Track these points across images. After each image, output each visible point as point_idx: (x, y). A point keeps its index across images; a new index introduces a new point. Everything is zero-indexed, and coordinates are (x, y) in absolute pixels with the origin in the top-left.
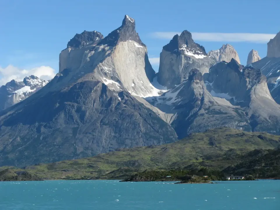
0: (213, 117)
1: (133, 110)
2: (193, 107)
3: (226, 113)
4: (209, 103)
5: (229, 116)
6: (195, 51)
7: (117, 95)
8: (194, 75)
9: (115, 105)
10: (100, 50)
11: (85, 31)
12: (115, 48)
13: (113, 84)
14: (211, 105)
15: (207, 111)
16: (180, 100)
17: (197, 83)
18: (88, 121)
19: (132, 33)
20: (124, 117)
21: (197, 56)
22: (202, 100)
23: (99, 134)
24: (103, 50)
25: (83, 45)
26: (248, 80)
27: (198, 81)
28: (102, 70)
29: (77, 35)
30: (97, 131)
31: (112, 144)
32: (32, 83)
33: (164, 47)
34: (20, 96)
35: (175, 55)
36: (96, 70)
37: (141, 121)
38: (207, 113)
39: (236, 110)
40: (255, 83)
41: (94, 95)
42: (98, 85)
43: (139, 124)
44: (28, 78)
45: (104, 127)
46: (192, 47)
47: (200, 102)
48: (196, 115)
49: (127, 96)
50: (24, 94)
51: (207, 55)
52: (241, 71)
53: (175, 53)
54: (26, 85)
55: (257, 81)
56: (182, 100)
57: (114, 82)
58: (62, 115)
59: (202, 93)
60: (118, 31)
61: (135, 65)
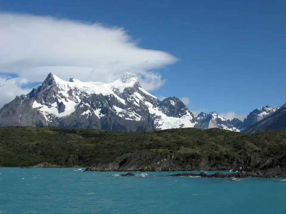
32: (267, 110)
34: (261, 117)
44: (265, 107)
50: (263, 116)
54: (264, 111)
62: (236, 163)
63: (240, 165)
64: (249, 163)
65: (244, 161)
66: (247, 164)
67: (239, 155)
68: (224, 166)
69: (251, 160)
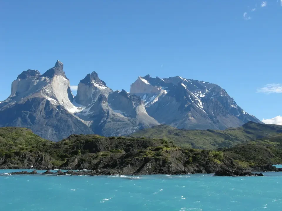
0: (116, 123)
1: (67, 117)
2: (102, 117)
3: (124, 122)
4: (112, 115)
5: (126, 123)
6: (100, 84)
7: (56, 107)
8: (101, 98)
9: (55, 113)
10: (42, 80)
11: (29, 69)
12: (53, 79)
13: (52, 101)
14: (114, 116)
15: (112, 120)
16: (92, 113)
17: (104, 103)
18: (37, 123)
19: (62, 71)
20: (61, 121)
21: (101, 88)
22: (108, 113)
23: (46, 132)
24: (45, 80)
25: (28, 78)
26: (133, 102)
27: (104, 101)
28: (45, 91)
29: (24, 72)
30: (44, 130)
31: (54, 139)
33: (80, 81)
35: (88, 86)
36: (41, 91)
37: (73, 124)
38: (112, 121)
39: (129, 120)
40: (138, 104)
41: (42, 107)
42: (44, 100)
43: (72, 126)
45: (49, 127)
46: (98, 82)
47: (106, 114)
48: (105, 122)
49: (62, 108)
51: (107, 87)
52: (129, 97)
53: (88, 84)
55: (139, 103)
56: (94, 113)
57: (53, 99)
58: (20, 119)
59: (107, 109)
60: (54, 69)
61: (63, 91)
62: (27, 162)
63: (31, 163)
64: (40, 162)
65: (35, 159)
66: (38, 162)
67: (30, 153)
68: (14, 164)
69: (42, 157)
